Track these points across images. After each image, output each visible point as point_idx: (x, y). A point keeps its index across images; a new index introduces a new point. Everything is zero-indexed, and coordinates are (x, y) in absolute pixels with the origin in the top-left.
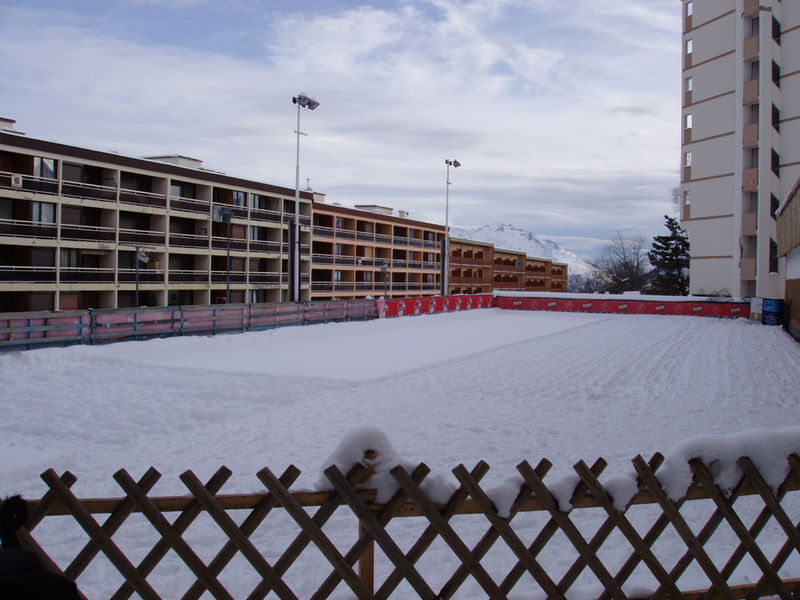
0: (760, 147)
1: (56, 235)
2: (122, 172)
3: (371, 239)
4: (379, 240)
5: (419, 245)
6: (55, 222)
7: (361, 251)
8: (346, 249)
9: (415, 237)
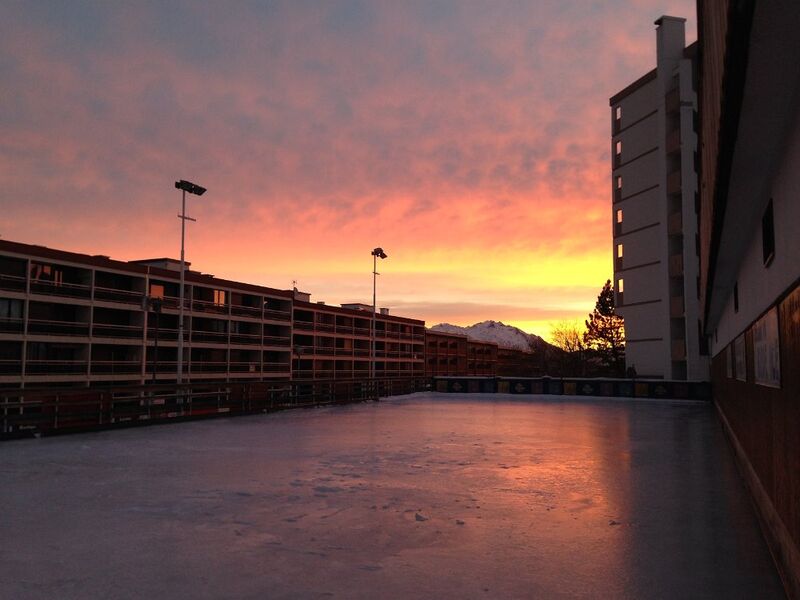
0: (684, 233)
1: (23, 330)
2: (97, 272)
3: (350, 332)
4: (358, 333)
5: (396, 337)
6: (22, 317)
7: (340, 342)
8: (326, 341)
9: (393, 330)
